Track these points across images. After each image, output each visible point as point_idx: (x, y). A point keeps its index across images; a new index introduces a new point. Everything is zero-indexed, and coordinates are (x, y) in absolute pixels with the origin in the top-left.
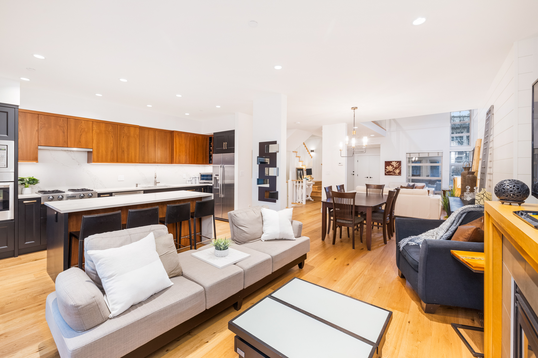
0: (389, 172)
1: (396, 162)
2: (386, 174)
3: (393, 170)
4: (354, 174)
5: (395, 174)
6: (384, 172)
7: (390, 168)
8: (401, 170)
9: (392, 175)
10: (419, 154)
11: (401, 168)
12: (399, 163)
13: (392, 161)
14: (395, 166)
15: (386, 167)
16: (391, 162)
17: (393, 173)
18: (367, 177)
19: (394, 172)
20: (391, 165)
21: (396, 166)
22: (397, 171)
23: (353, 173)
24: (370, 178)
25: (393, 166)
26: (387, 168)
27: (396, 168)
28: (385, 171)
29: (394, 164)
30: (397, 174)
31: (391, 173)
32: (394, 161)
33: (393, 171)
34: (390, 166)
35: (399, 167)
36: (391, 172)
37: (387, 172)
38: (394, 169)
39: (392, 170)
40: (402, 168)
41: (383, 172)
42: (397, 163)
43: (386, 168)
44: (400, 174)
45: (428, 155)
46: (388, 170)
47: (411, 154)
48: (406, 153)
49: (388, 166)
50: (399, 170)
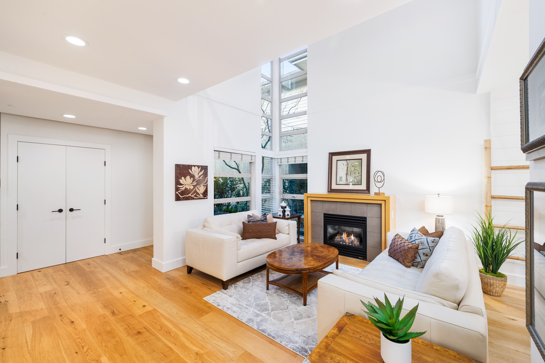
0: (186, 192)
1: (198, 167)
2: (178, 199)
3: (194, 186)
5: (196, 197)
7: (187, 183)
8: (207, 186)
9: (193, 199)
11: (207, 181)
12: (206, 169)
13: (192, 166)
14: (197, 177)
15: (177, 178)
16: (190, 167)
17: (194, 193)
18: (61, 210)
19: (196, 192)
20: (189, 174)
21: (200, 177)
22: (201, 190)
24: (71, 210)
25: (192, 176)
26: (180, 181)
27: (199, 183)
28: (177, 189)
29: (195, 171)
30: (201, 195)
31: (190, 195)
32: (195, 166)
33: (193, 189)
34: (188, 177)
35: (204, 180)
36: (189, 191)
37: (183, 193)
38: (196, 185)
39: (192, 187)
40: (208, 183)
41: (172, 192)
42: (201, 171)
43: (178, 183)
44: (205, 194)
45: (241, 158)
46: (184, 188)
47: (221, 153)
48: (214, 150)
49: (183, 178)
50: (203, 186)
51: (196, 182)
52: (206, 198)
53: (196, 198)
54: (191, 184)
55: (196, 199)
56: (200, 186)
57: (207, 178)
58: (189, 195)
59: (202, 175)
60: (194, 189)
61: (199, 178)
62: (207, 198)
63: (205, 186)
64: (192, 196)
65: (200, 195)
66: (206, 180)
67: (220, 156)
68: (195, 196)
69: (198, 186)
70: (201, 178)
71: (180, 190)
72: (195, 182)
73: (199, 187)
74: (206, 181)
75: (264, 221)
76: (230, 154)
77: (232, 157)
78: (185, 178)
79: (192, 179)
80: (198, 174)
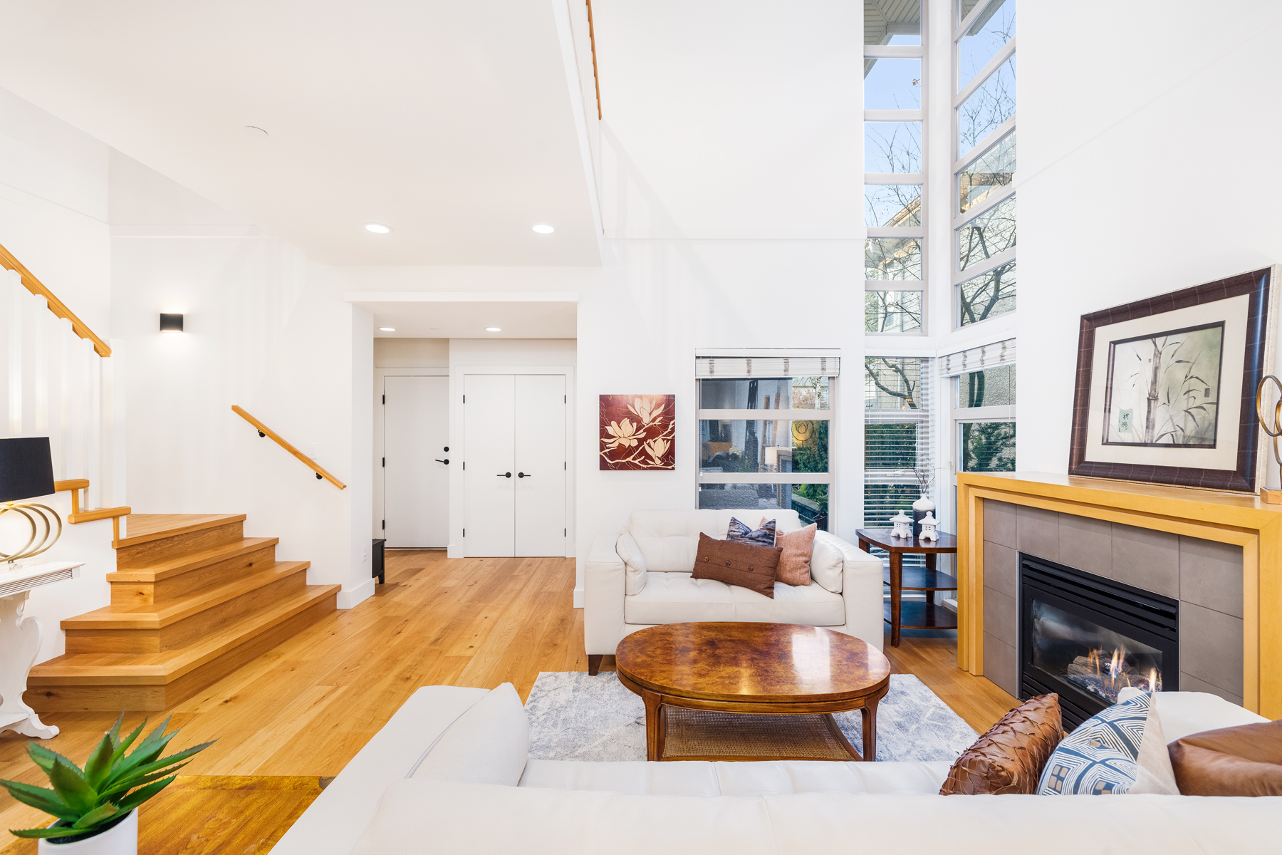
0: (623, 451)
1: (650, 398)
2: (604, 466)
3: (641, 441)
4: (446, 462)
5: (644, 464)
6: (596, 454)
7: (624, 433)
8: (673, 441)
9: (636, 467)
10: (749, 364)
11: (673, 430)
12: (669, 403)
13: (633, 397)
14: (646, 420)
15: (603, 424)
16: (630, 400)
17: (640, 455)
18: (508, 475)
19: (644, 452)
20: (628, 414)
21: (654, 420)
22: (658, 448)
23: (445, 456)
24: (521, 475)
25: (636, 419)
26: (610, 430)
27: (652, 433)
28: (603, 446)
29: (643, 410)
30: (658, 461)
31: (630, 459)
32: (640, 397)
33: (637, 447)
34: (626, 422)
35: (665, 426)
36: (629, 451)
37: (613, 454)
38: (645, 439)
39: (635, 443)
40: (676, 433)
41: (593, 454)
42: (656, 408)
43: (604, 434)
44: (669, 459)
45: (784, 368)
46: (616, 444)
47: (716, 361)
48: (697, 357)
49: (613, 423)
50: (664, 440)
51: (644, 431)
52: (670, 467)
53: (645, 466)
54: (634, 435)
55: (644, 469)
56: (655, 442)
57: (672, 422)
58: (628, 459)
59: (659, 416)
60: (641, 448)
61: (652, 424)
62: (673, 469)
63: (668, 440)
64: (636, 462)
65: (654, 461)
66: (670, 427)
67: (715, 369)
68: (643, 462)
69: (649, 441)
70: (657, 423)
71: (607, 448)
72: (642, 431)
73: (652, 443)
74: (669, 430)
75: (759, 541)
76: (745, 360)
77: (753, 368)
78: (618, 423)
79: (635, 424)
80: (650, 414)
